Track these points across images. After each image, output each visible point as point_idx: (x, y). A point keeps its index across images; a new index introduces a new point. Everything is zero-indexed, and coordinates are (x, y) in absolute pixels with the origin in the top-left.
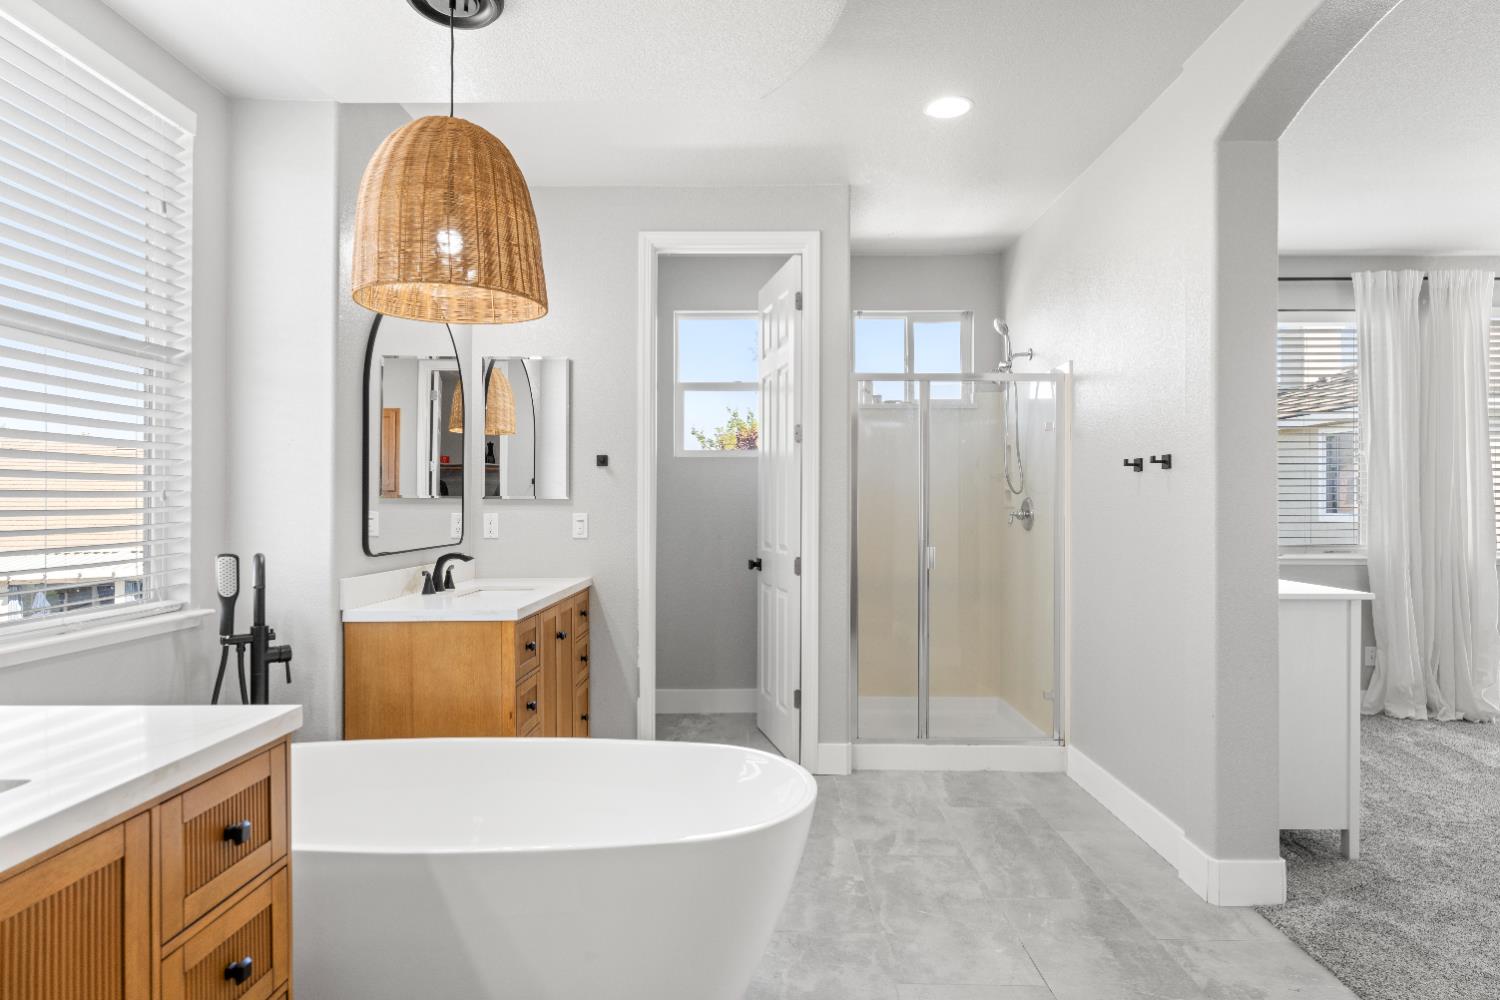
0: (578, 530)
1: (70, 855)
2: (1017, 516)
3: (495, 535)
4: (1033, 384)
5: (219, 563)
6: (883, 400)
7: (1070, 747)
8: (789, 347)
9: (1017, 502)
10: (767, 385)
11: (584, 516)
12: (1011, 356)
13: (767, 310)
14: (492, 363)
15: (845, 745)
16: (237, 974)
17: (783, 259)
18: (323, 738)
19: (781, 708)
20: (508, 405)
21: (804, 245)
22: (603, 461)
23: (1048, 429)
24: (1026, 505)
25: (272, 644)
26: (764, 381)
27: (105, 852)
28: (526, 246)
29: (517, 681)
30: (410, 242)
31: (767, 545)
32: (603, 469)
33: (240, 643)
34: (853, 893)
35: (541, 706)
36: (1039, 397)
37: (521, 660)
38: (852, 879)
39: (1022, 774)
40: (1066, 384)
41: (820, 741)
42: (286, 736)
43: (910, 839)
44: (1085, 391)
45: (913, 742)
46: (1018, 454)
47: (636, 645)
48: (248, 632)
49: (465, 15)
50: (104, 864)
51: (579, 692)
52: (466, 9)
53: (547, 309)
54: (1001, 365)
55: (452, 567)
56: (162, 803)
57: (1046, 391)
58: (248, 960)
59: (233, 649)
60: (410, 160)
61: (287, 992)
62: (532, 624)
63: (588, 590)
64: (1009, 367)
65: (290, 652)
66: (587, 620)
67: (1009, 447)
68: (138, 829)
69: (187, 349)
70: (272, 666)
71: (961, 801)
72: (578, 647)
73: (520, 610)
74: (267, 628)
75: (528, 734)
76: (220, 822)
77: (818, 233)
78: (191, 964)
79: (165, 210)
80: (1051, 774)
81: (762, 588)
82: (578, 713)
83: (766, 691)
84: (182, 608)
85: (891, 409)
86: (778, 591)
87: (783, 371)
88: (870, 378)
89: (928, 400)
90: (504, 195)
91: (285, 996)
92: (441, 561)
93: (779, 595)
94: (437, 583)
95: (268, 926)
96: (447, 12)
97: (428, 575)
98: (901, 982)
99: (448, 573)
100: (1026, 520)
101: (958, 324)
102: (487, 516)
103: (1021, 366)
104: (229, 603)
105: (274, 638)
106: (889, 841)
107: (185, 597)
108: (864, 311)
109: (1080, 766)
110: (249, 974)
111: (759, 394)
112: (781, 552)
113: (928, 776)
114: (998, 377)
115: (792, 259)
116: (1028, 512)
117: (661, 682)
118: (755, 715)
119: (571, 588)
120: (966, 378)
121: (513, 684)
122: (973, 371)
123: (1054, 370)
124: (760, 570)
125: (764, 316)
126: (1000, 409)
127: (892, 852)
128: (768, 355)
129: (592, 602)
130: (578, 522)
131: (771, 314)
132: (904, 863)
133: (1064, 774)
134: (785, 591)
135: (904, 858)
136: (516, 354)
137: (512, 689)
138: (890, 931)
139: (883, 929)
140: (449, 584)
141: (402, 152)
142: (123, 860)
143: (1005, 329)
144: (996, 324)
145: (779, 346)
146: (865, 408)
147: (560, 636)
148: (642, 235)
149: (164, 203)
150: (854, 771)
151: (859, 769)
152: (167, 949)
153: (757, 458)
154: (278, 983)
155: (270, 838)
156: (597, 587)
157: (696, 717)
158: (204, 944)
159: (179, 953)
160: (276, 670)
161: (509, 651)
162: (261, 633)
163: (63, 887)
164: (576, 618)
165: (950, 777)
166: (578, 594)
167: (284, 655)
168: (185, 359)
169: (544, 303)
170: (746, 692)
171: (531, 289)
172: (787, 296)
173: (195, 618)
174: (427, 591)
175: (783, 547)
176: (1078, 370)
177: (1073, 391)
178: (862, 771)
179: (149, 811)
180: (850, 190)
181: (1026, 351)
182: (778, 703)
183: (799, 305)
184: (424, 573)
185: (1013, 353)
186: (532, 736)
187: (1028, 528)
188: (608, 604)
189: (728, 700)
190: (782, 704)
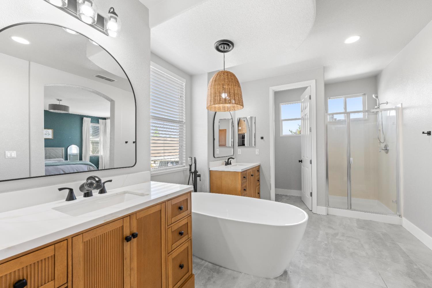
0: (257, 153)
1: (152, 208)
2: (383, 149)
3: (240, 154)
4: (389, 111)
5: (189, 159)
6: (337, 119)
7: (403, 218)
8: (308, 109)
9: (383, 145)
10: (303, 118)
11: (258, 150)
12: (379, 105)
13: (303, 101)
14: (240, 118)
15: (325, 207)
16: (181, 234)
17: (306, 88)
18: (206, 192)
19: (307, 196)
20: (245, 127)
21: (312, 83)
22: (262, 138)
23: (393, 123)
24: (386, 146)
25: (197, 174)
26: (302, 117)
27: (158, 208)
28: (238, 94)
29: (241, 184)
30: (215, 97)
31: (303, 157)
32: (262, 140)
33: (192, 173)
34: (324, 246)
35: (247, 190)
36: (390, 115)
37: (242, 180)
38: (324, 242)
39: (385, 223)
40: (400, 111)
41: (317, 205)
42: (190, 191)
43: (343, 235)
44: (407, 112)
45: (346, 209)
46: (383, 132)
47: (270, 178)
48: (194, 171)
49: (227, 50)
50: (158, 210)
51: (258, 187)
52: (227, 48)
53: (243, 107)
54: (376, 107)
55: (231, 160)
56: (167, 201)
57: (393, 113)
58: (183, 232)
59: (191, 174)
60: (215, 81)
61: (191, 239)
62: (245, 172)
63: (259, 166)
64: (379, 107)
65: (200, 175)
66: (259, 172)
67: (380, 130)
68: (163, 205)
69: (184, 121)
70: (197, 177)
71: (362, 228)
72: (257, 178)
73: (242, 170)
74: (196, 171)
75: (244, 196)
76: (179, 205)
77: (315, 80)
78: (173, 230)
79: (181, 97)
80: (396, 225)
81: (302, 167)
82: (257, 192)
83: (304, 192)
84: (184, 166)
85: (340, 122)
86: (306, 168)
87: (307, 115)
88: (333, 114)
89: (350, 119)
90: (233, 84)
91: (190, 240)
92: (229, 159)
93: (306, 169)
94: (228, 163)
95: (187, 226)
96: (223, 50)
97: (226, 162)
98: (336, 273)
99: (230, 161)
100: (386, 151)
101: (362, 97)
102: (238, 150)
103: (382, 107)
104: (191, 166)
105: (198, 172)
106: (336, 234)
107: (184, 164)
108: (331, 98)
109: (406, 224)
110: (183, 234)
111: (300, 120)
112: (307, 158)
113: (351, 219)
114: (375, 110)
115: (308, 87)
116: (387, 148)
117: (276, 187)
118: (301, 197)
119: (255, 165)
120: (364, 111)
121: (240, 185)
122: (367, 109)
123: (396, 106)
124: (302, 162)
125: (302, 102)
126: (376, 120)
127: (337, 237)
128: (303, 111)
129: (260, 168)
130: (257, 151)
131: (304, 101)
132: (340, 241)
133: (402, 226)
134: (308, 168)
135: (340, 240)
136: (245, 116)
137: (240, 186)
138: (334, 258)
139: (332, 257)
140: (230, 164)
141: (214, 80)
142: (161, 210)
143: (377, 97)
144: (374, 96)
145: (305, 109)
146: (330, 122)
147: (252, 175)
148: (270, 88)
149: (181, 96)
150: (328, 214)
151: (329, 214)
152: (168, 227)
153: (300, 136)
154: (189, 237)
155: (187, 210)
156: (261, 165)
157: (286, 196)
158: (175, 227)
159: (171, 228)
160: (198, 178)
161: (240, 177)
162: (196, 172)
163: (151, 213)
164: (256, 172)
165: (358, 220)
166: (257, 166)
167: (199, 176)
168: (184, 123)
169: (243, 105)
170: (299, 191)
171: (239, 103)
172: (307, 97)
173: (186, 168)
174: (226, 165)
175: (307, 157)
176: (404, 106)
177: (402, 112)
178: (331, 215)
179: (165, 202)
180: (324, 68)
181: (385, 102)
182: (306, 195)
183: (310, 98)
184: (225, 161)
185: (380, 103)
186: (245, 196)
187: (387, 153)
188: (264, 169)
189: (294, 193)
190: (307, 195)
